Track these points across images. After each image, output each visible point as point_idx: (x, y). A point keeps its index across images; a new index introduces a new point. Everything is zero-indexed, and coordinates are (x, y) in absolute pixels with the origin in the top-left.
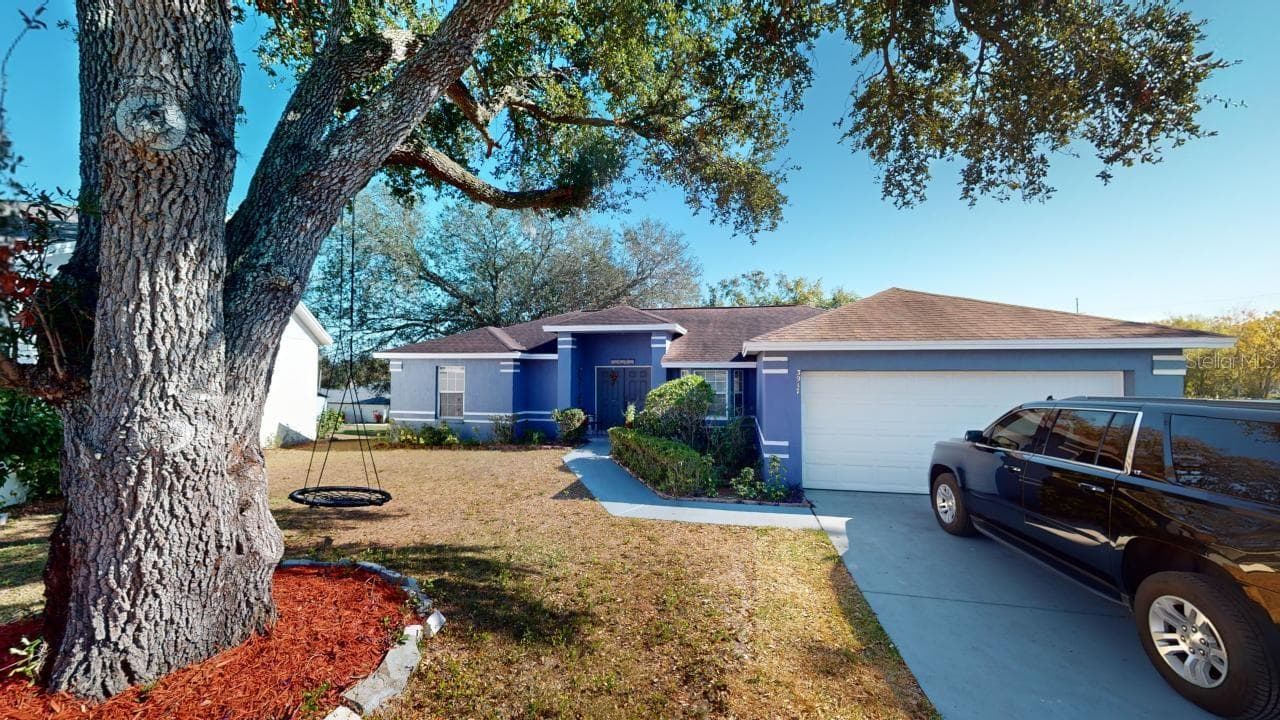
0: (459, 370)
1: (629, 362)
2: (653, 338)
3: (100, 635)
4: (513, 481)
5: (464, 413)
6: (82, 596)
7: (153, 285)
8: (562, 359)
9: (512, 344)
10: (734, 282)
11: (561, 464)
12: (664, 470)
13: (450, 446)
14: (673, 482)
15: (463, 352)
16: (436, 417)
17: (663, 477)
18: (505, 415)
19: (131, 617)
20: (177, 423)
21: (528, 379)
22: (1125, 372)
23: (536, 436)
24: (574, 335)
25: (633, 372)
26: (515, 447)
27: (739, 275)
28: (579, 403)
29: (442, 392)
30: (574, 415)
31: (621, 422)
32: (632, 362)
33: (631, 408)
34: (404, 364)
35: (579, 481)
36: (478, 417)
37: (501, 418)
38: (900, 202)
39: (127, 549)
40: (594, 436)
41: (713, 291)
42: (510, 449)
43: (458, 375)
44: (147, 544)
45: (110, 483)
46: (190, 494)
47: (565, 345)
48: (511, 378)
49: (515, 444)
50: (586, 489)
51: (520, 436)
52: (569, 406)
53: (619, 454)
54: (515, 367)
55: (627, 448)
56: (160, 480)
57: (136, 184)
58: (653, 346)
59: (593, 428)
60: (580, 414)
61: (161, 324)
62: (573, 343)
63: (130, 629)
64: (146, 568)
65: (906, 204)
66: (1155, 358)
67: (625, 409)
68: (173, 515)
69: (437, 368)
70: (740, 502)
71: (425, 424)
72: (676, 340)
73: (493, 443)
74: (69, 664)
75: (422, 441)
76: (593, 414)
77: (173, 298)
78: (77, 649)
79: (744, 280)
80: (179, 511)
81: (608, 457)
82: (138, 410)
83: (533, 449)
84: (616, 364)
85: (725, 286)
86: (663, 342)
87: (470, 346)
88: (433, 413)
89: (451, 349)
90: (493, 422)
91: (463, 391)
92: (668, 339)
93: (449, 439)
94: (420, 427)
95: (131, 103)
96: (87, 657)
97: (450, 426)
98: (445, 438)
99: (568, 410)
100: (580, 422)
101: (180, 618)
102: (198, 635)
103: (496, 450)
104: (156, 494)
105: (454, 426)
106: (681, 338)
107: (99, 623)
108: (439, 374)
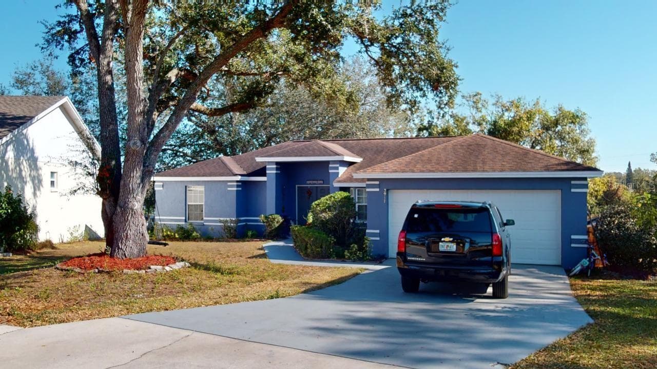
0: (201, 188)
1: (319, 182)
2: (330, 166)
3: (120, 247)
5: (204, 218)
6: (117, 239)
7: (133, 174)
8: (269, 180)
9: (236, 169)
11: (260, 247)
12: (307, 244)
13: (195, 239)
14: (309, 250)
15: (203, 176)
16: (186, 221)
17: (306, 248)
18: (231, 219)
19: (125, 245)
20: (135, 203)
21: (248, 194)
22: (561, 190)
23: (250, 233)
24: (277, 163)
25: (323, 189)
26: (237, 240)
28: (283, 211)
29: (190, 203)
30: (274, 219)
31: (304, 223)
32: (322, 182)
33: (310, 215)
34: (164, 184)
35: (265, 253)
36: (212, 221)
37: (227, 221)
39: (125, 230)
42: (233, 241)
43: (200, 192)
44: (129, 229)
45: (124, 215)
47: (272, 171)
48: (235, 194)
50: (268, 254)
51: (239, 233)
52: (273, 213)
54: (238, 186)
55: (296, 236)
56: (132, 215)
57: (132, 156)
58: (330, 171)
60: (279, 219)
61: (134, 182)
62: (277, 169)
63: (126, 247)
64: (128, 234)
66: (573, 182)
67: (306, 216)
69: (186, 187)
71: (179, 225)
73: (222, 238)
74: (115, 252)
75: (177, 236)
76: (294, 220)
77: (136, 177)
78: (116, 249)
80: (134, 222)
81: (291, 245)
82: (130, 200)
84: (310, 184)
86: (337, 168)
87: (208, 171)
88: (184, 218)
89: (195, 174)
90: (222, 224)
91: (203, 203)
92: (340, 166)
93: (194, 234)
94: (175, 227)
95: (132, 142)
96: (118, 251)
97: (195, 226)
98: (191, 234)
99: (270, 217)
100: (279, 224)
101: (133, 247)
102: (135, 252)
103: (223, 241)
104: (131, 218)
105: (197, 227)
106: (355, 165)
107: (120, 245)
108: (187, 191)
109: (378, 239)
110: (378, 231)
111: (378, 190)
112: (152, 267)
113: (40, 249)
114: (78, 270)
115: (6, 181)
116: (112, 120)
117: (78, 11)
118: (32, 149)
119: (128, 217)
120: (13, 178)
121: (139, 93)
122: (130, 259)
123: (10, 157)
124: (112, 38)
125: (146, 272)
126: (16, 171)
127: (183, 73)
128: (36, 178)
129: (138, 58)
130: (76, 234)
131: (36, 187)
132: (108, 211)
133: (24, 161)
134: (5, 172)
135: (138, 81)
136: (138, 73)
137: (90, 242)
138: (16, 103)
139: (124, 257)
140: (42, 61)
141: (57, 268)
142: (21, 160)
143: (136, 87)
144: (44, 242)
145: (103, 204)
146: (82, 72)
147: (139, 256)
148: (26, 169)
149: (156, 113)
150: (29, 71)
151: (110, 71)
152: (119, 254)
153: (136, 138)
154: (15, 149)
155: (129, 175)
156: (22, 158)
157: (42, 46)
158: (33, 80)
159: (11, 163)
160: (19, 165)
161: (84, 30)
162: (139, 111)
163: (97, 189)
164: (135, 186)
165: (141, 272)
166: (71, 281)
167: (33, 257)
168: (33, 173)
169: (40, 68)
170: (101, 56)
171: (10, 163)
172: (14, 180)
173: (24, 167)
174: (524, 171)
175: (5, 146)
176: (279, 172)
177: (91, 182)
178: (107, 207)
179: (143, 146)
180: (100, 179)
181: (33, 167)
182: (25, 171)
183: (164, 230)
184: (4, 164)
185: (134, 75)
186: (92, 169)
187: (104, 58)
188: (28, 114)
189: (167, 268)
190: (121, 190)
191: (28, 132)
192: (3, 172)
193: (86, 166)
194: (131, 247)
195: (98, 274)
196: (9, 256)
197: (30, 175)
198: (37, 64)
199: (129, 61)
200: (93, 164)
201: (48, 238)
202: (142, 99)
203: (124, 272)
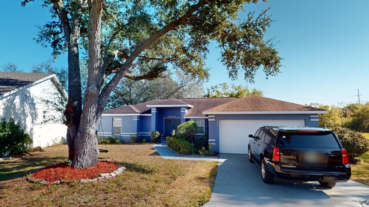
0: (120, 119)
1: (174, 116)
2: (181, 109)
3: (79, 160)
4: (137, 152)
5: (121, 133)
6: (77, 155)
7: (90, 110)
8: (153, 115)
9: (137, 111)
10: (216, 87)
11: (152, 148)
12: (180, 147)
13: (117, 143)
14: (182, 151)
15: (121, 114)
16: (112, 134)
17: (179, 150)
18: (134, 133)
19: (83, 158)
20: (91, 129)
21: (142, 121)
22: (305, 120)
23: (144, 140)
24: (156, 108)
25: (176, 120)
27: (218, 85)
28: (158, 130)
29: (114, 126)
30: (156, 133)
31: (171, 135)
32: (176, 116)
33: (174, 131)
34: (102, 117)
35: (156, 152)
36: (125, 134)
37: (133, 135)
38: (232, 79)
39: (83, 148)
40: (163, 140)
41: (208, 90)
42: (136, 144)
43: (120, 121)
44: (86, 147)
45: (83, 138)
46: (91, 140)
47: (154, 111)
48: (136, 122)
49: (138, 143)
50: (158, 153)
51: (139, 140)
52: (155, 130)
53: (169, 145)
54: (138, 118)
55: (171, 142)
56: (88, 138)
57: (90, 97)
58: (181, 111)
59: (163, 138)
60: (158, 133)
61: (91, 115)
62: (156, 110)
63: (83, 160)
64: (85, 151)
65: (234, 79)
66: (311, 116)
67: (172, 132)
68: (89, 143)
69: (113, 118)
70: (200, 156)
71: (109, 136)
72: (190, 109)
73: (131, 142)
74: (75, 164)
75: (108, 142)
76: (163, 133)
77: (92, 112)
78: (76, 162)
79: (220, 86)
80: (90, 143)
81: (166, 146)
82: (87, 127)
83: (143, 144)
84: (170, 117)
85: (213, 88)
86: (185, 110)
87: (123, 112)
88: (111, 133)
89: (117, 113)
90: (131, 136)
91: (121, 126)
92: (186, 109)
93: (117, 141)
94: (107, 138)
95: (91, 87)
96: (77, 163)
97: (117, 137)
98: (115, 141)
99: (154, 132)
100: (158, 135)
101: (88, 160)
102: (90, 163)
103: (131, 144)
104: (88, 140)
105: (118, 137)
106: (191, 109)
107: (79, 159)
108: (113, 121)
109: (215, 144)
110: (214, 140)
111: (214, 120)
112: (102, 175)
113: (33, 152)
114: (44, 182)
115: (13, 115)
116: (77, 75)
117: (59, 20)
118: (32, 99)
119: (85, 140)
120: (19, 113)
121: (97, 54)
122: (86, 169)
123: (17, 102)
124: (79, 25)
125: (98, 179)
126: (21, 110)
127: (121, 53)
128: (34, 114)
129: (98, 28)
130: (56, 142)
131: (34, 119)
132: (71, 135)
133: (27, 105)
134: (12, 110)
135: (97, 45)
136: (97, 39)
137: (64, 145)
138: (26, 76)
139: (81, 167)
140: (46, 63)
141: (27, 179)
142: (25, 104)
143: (95, 49)
144: (36, 148)
145: (68, 130)
146: (60, 52)
147: (92, 165)
148: (27, 109)
149: (105, 75)
150: (40, 67)
151: (76, 45)
152: (78, 166)
153: (94, 85)
154: (21, 98)
155: (87, 110)
156: (25, 103)
157: (37, 40)
158: (41, 71)
159: (18, 106)
160: (23, 107)
161: (63, 32)
162: (97, 66)
163: (64, 120)
164: (91, 118)
165: (94, 180)
166: (35, 194)
167: (25, 159)
168: (33, 111)
169: (45, 66)
170: (71, 35)
171: (16, 105)
172: (19, 115)
173: (26, 108)
174: (289, 110)
175: (14, 96)
176: (157, 112)
177: (59, 115)
178: (70, 132)
179: (99, 90)
180: (66, 113)
181: (32, 108)
182: (27, 110)
183: (102, 139)
184: (13, 106)
185: (94, 40)
186: (60, 106)
187: (73, 36)
188: (31, 80)
189: (113, 174)
190: (81, 121)
191: (30, 90)
192: (11, 110)
193: (55, 104)
194: (87, 160)
195: (60, 185)
196: (9, 159)
197: (30, 112)
198: (44, 64)
199: (91, 30)
200: (62, 103)
201: (39, 145)
202: (99, 58)
203: (81, 182)
